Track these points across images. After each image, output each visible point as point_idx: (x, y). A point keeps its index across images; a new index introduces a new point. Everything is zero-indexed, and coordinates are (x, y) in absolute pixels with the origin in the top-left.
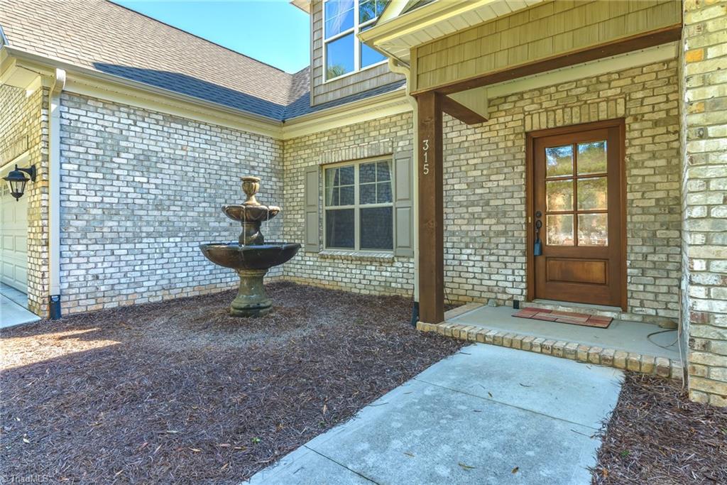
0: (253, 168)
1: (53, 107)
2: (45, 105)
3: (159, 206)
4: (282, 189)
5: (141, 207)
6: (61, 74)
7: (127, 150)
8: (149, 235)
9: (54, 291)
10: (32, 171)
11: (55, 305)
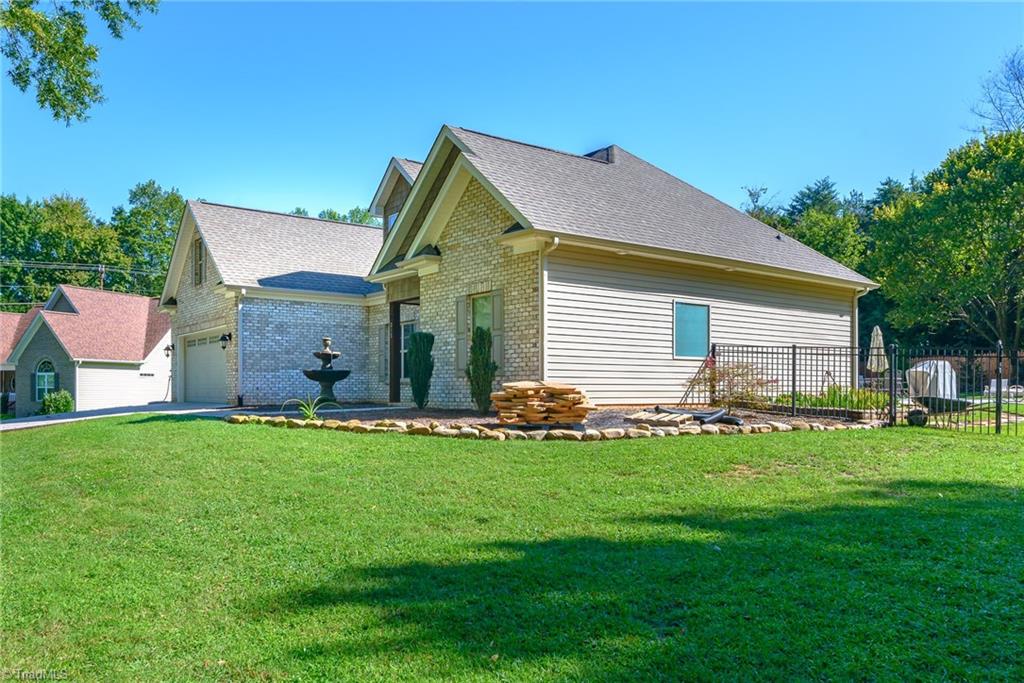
0: (346, 327)
1: (240, 306)
2: (237, 305)
3: (288, 353)
4: (367, 339)
5: (279, 353)
6: (244, 291)
7: (271, 323)
8: (283, 368)
9: (240, 394)
10: (230, 336)
11: (240, 400)
